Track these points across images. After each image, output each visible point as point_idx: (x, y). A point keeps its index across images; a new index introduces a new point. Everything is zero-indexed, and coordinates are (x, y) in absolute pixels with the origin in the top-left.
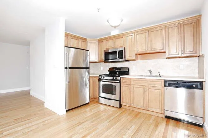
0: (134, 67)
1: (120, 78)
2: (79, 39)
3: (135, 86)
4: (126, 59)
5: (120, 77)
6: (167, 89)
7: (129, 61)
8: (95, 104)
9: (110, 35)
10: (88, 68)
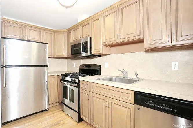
0: (106, 64)
1: (79, 80)
2: (42, 31)
3: (96, 95)
4: (92, 53)
5: (78, 78)
6: (139, 109)
7: (100, 56)
8: (57, 111)
9: (78, 22)
10: (47, 66)
